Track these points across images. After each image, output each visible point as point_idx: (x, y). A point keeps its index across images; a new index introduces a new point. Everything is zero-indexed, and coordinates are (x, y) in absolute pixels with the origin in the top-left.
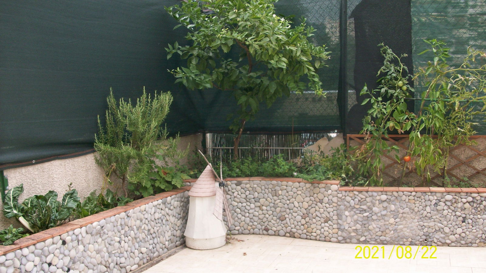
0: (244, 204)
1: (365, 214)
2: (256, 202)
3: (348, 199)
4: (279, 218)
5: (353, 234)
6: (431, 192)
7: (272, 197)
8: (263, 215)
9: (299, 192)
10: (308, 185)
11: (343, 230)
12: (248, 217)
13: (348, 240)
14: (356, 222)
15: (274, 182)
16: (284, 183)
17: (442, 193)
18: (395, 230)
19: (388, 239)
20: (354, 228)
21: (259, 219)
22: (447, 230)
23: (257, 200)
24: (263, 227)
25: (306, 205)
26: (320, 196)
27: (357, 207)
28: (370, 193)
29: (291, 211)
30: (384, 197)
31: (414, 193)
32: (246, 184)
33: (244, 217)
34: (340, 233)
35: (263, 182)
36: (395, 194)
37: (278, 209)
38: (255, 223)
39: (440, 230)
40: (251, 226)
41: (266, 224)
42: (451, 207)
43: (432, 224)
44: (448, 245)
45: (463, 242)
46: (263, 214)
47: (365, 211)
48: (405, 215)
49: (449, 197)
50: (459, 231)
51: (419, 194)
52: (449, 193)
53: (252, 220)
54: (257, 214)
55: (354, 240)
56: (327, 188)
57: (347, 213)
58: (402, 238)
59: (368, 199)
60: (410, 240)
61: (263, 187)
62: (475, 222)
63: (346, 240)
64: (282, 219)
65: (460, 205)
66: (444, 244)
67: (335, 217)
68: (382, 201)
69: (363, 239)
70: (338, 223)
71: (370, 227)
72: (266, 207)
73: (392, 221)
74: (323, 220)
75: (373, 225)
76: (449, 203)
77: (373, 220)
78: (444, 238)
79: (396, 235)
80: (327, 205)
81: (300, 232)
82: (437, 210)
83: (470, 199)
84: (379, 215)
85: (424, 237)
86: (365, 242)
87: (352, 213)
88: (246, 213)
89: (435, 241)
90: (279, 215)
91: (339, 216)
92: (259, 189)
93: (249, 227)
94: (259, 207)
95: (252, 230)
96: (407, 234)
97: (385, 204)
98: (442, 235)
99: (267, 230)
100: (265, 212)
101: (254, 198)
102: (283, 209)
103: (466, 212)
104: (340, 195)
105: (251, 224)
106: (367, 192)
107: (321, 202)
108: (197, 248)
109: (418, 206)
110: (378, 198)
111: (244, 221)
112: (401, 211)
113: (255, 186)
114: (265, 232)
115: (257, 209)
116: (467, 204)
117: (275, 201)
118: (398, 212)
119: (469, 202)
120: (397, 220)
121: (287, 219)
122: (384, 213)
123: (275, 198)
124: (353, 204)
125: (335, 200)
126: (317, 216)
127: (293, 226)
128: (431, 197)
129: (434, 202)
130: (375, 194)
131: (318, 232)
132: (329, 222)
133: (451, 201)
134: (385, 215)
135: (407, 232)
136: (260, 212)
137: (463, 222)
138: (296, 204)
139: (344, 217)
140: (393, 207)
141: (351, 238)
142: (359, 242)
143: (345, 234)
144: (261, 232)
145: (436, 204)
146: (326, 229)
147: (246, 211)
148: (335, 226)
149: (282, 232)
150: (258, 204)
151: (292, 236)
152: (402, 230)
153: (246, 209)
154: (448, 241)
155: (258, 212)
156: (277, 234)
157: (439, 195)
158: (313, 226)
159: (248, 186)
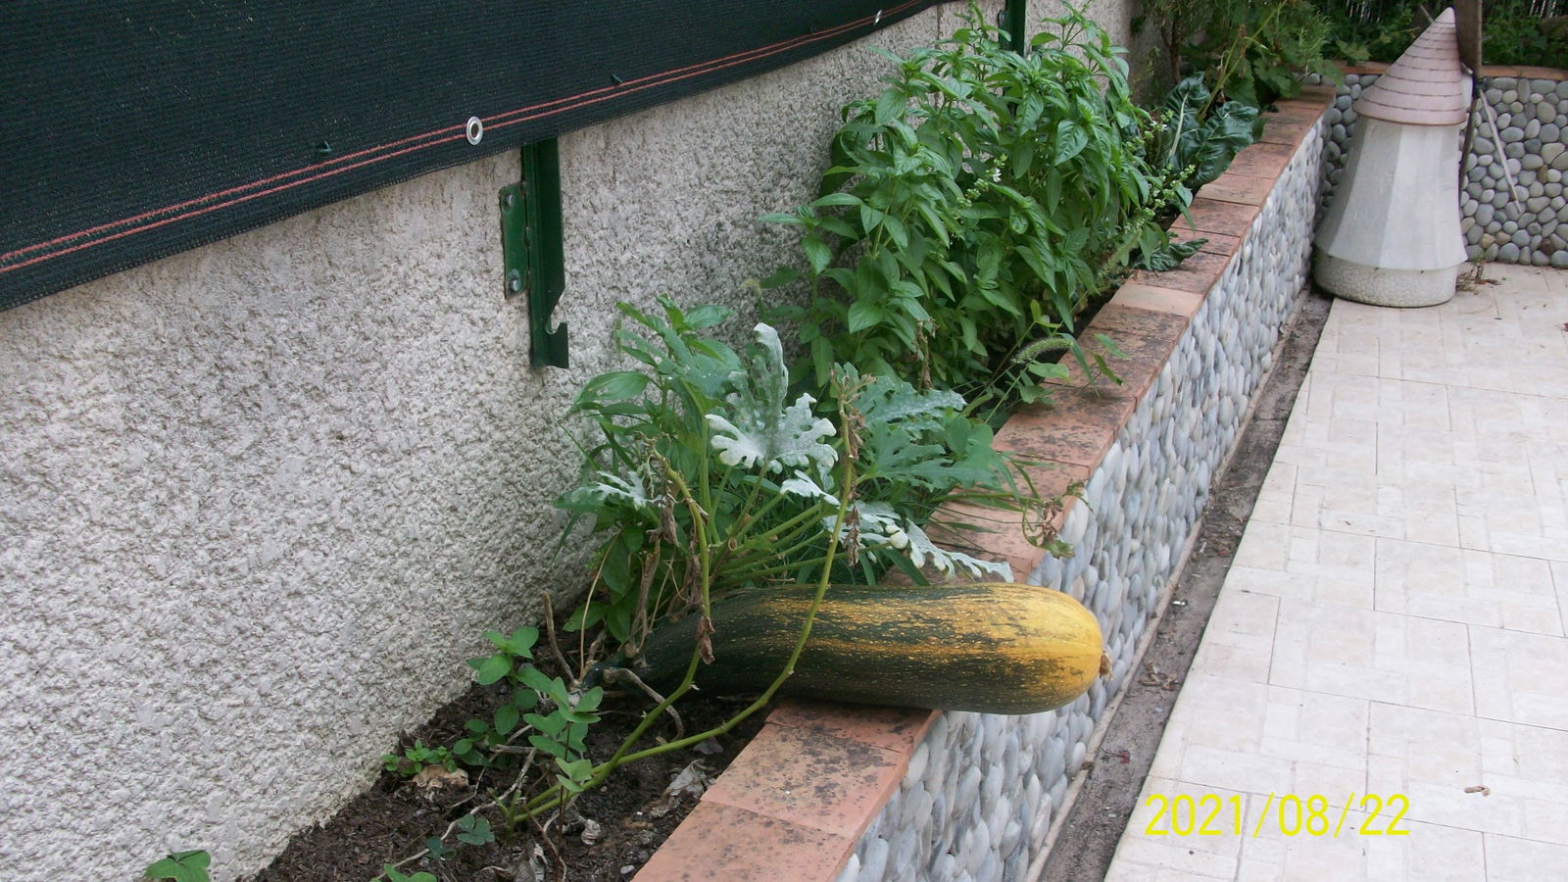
2: (1527, 151)
8: (1545, 200)
12: (1491, 203)
21: (1528, 211)
23: (1533, 147)
24: (1538, 239)
33: (1475, 203)
38: (1512, 226)
40: (1495, 234)
41: (1548, 230)
46: (1545, 194)
53: (1502, 215)
54: (1522, 193)
88: (1485, 188)
92: (1547, 111)
93: (1488, 239)
94: (1537, 170)
95: (1495, 247)
99: (1547, 249)
100: (1552, 188)
101: (1523, 140)
105: (1496, 226)
108: (1386, 301)
111: (1474, 216)
113: (1537, 97)
114: (1539, 256)
115: (1528, 177)
136: (1538, 188)
144: (1526, 257)
147: (1489, 181)
150: (1536, 161)
153: (1489, 174)
155: (1528, 187)
159: (1511, 95)
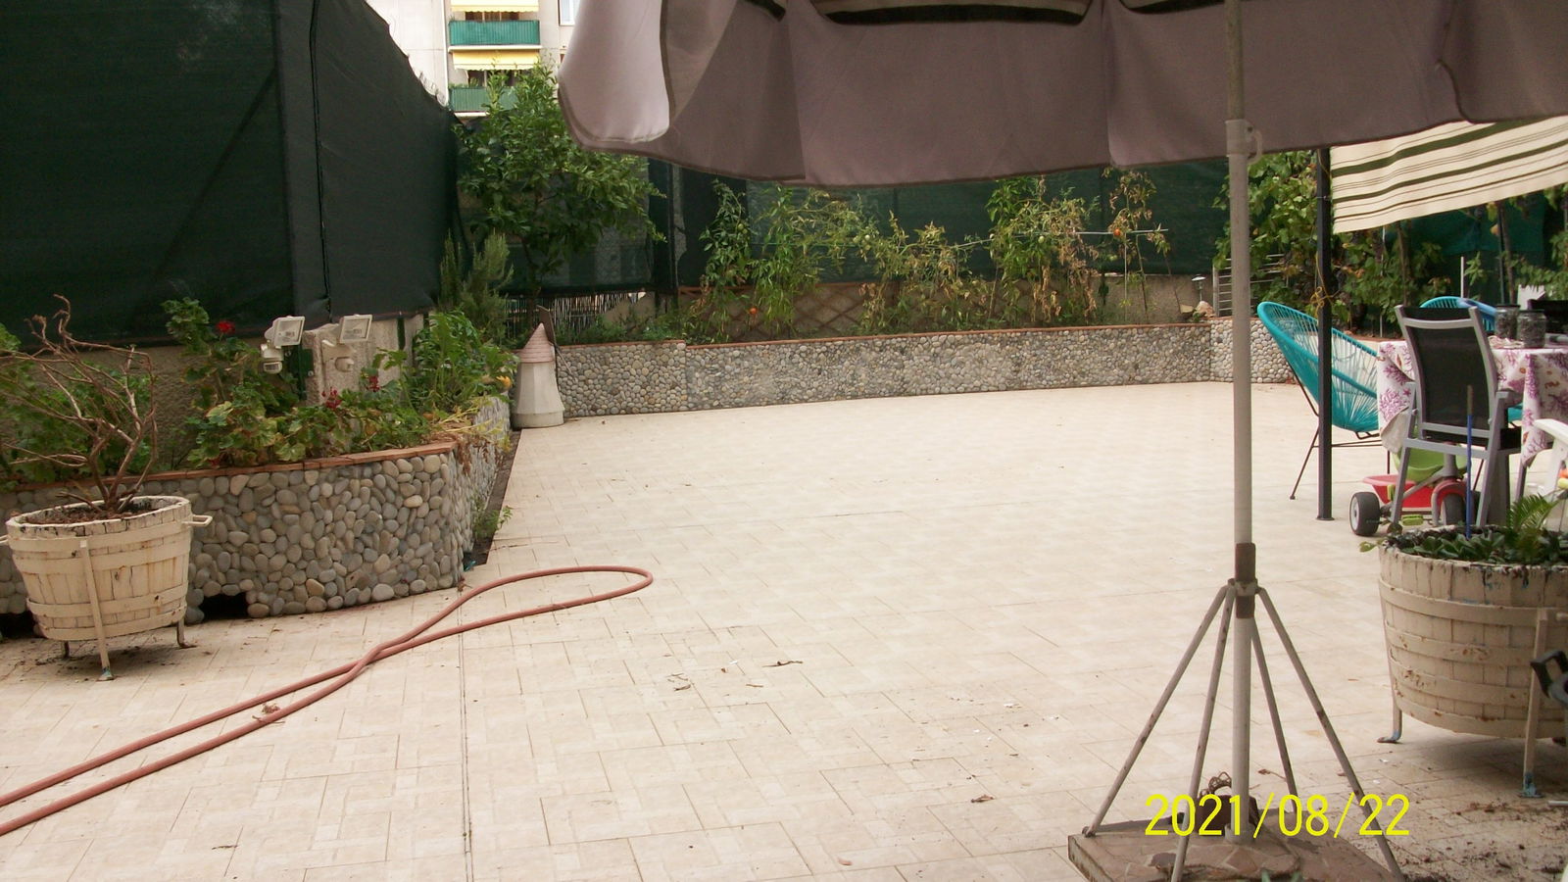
0: (566, 379)
1: (718, 374)
3: (698, 357)
4: (611, 393)
5: (705, 399)
6: (786, 344)
7: (599, 366)
8: (589, 391)
9: (637, 357)
10: (648, 347)
11: (693, 395)
12: (571, 395)
13: (700, 407)
14: (708, 384)
15: (603, 348)
16: (617, 347)
17: (797, 343)
18: (750, 390)
19: (743, 400)
20: (706, 391)
21: (584, 396)
22: (803, 384)
23: (581, 373)
25: (646, 371)
26: (665, 358)
27: (708, 366)
28: (722, 350)
29: (627, 381)
30: (736, 353)
31: (767, 346)
32: (567, 353)
33: (565, 396)
34: (690, 399)
35: (589, 349)
36: (748, 348)
37: (609, 381)
38: (579, 402)
39: (797, 385)
41: (593, 402)
42: (807, 359)
43: (788, 379)
44: (806, 401)
45: (820, 397)
46: (589, 389)
47: (717, 370)
48: (759, 371)
49: (803, 348)
50: (816, 384)
51: (773, 347)
52: (803, 343)
53: (575, 399)
54: (581, 389)
55: (707, 406)
56: (673, 348)
57: (697, 375)
58: (759, 398)
59: (721, 356)
60: (766, 399)
61: (588, 356)
62: (830, 374)
63: (698, 407)
64: (614, 393)
65: (815, 356)
66: (803, 401)
67: (683, 381)
68: (734, 358)
69: (716, 403)
70: (688, 387)
71: (724, 389)
72: (593, 379)
73: (746, 379)
74: (668, 386)
75: (726, 386)
76: (803, 355)
77: (726, 380)
78: (801, 394)
79: (752, 394)
80: (674, 368)
81: (639, 405)
82: (793, 364)
83: (824, 348)
84: (732, 373)
85: (781, 395)
86: (720, 407)
87: (703, 373)
88: (567, 390)
89: (793, 397)
90: (610, 388)
91: (688, 379)
92: (583, 358)
94: (584, 381)
96: (763, 393)
97: (738, 361)
98: (799, 391)
99: (594, 409)
100: (591, 386)
101: (577, 371)
102: (616, 380)
103: (821, 363)
104: (689, 354)
105: (574, 404)
106: (718, 348)
107: (666, 364)
108: (540, 425)
109: (772, 361)
110: (730, 354)
111: (566, 400)
112: (756, 367)
113: (579, 354)
115: (582, 384)
116: (822, 355)
117: (604, 371)
118: (752, 368)
119: (824, 352)
120: (752, 377)
121: (622, 392)
122: (737, 370)
123: (605, 367)
124: (703, 364)
125: (683, 360)
126: (660, 382)
127: (630, 399)
128: (785, 350)
129: (788, 354)
130: (727, 350)
131: (664, 401)
132: (677, 388)
133: (805, 352)
134: (739, 374)
135: (763, 391)
137: (819, 374)
138: (633, 372)
139: (694, 379)
140: (746, 363)
141: (703, 404)
142: (712, 407)
143: (695, 400)
145: (791, 357)
146: (673, 396)
147: (568, 387)
148: (684, 392)
149: (615, 410)
150: (583, 377)
151: (629, 411)
152: (757, 388)
153: (568, 384)
154: (806, 397)
155: (582, 387)
156: (608, 413)
157: (793, 346)
158: (656, 395)
159: (569, 355)
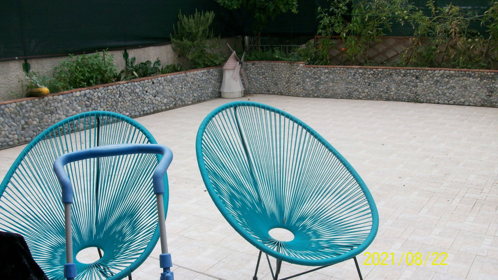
0: (257, 76)
1: (317, 81)
2: (263, 75)
3: (308, 71)
4: (275, 84)
5: (311, 92)
6: (351, 68)
7: (271, 72)
8: (267, 83)
9: (285, 69)
10: (289, 64)
11: (305, 90)
12: (259, 83)
13: (308, 96)
14: (312, 85)
15: (272, 63)
16: (277, 63)
17: (357, 68)
18: (333, 90)
19: (329, 95)
20: (311, 88)
21: (265, 85)
22: (360, 90)
23: (263, 74)
24: (267, 90)
25: (288, 76)
26: (294, 70)
27: (313, 76)
28: (319, 69)
29: (281, 80)
30: (326, 71)
31: (342, 69)
32: (258, 64)
33: (256, 84)
34: (304, 91)
35: (267, 63)
36: (332, 69)
37: (274, 79)
38: (263, 87)
39: (356, 90)
40: (260, 89)
41: (268, 88)
42: (362, 77)
43: (352, 86)
44: (361, 99)
45: (369, 97)
46: (267, 82)
47: (317, 79)
48: (337, 81)
49: (361, 71)
50: (367, 90)
51: (345, 69)
52: (360, 68)
53: (261, 86)
54: (263, 82)
55: (311, 96)
56: (298, 66)
57: (307, 80)
58: (336, 95)
59: (318, 72)
60: (341, 95)
61: (267, 66)
62: (375, 86)
63: (307, 96)
64: (276, 84)
65: (367, 76)
66: (359, 98)
67: (302, 83)
68: (325, 73)
69: (316, 95)
70: (303, 86)
71: (320, 88)
72: (268, 77)
73: (331, 84)
74: (296, 84)
75: (321, 87)
76: (361, 75)
77: (321, 84)
78: (358, 95)
79: (333, 93)
80: (298, 75)
81: (285, 92)
82: (355, 79)
83: (372, 72)
84: (324, 81)
85: (348, 94)
86: (317, 97)
87: (310, 80)
89: (354, 96)
90: (275, 82)
91: (304, 81)
92: (264, 68)
93: (259, 90)
95: (261, 91)
96: (339, 92)
97: (327, 75)
98: (358, 93)
99: (269, 91)
100: (267, 80)
101: (262, 73)
102: (277, 79)
103: (370, 80)
104: (304, 70)
105: (260, 88)
106: (318, 67)
107: (295, 74)
109: (344, 76)
110: (323, 71)
111: (257, 86)
112: (336, 79)
113: (262, 65)
114: (268, 92)
115: (264, 79)
116: (371, 75)
117: (273, 74)
118: (334, 79)
119: (372, 74)
120: (334, 84)
121: (279, 84)
122: (327, 80)
123: (273, 72)
124: (310, 75)
125: (301, 72)
126: (293, 82)
127: (282, 88)
128: (351, 71)
129: (353, 74)
130: (322, 69)
131: (294, 91)
132: (299, 85)
133: (361, 73)
134: (327, 81)
135: (339, 91)
136: (265, 81)
137: (369, 85)
138: (283, 75)
139: (306, 82)
140: (331, 76)
141: (310, 94)
142: (314, 97)
143: (306, 92)
144: (266, 93)
145: (354, 75)
146: (297, 89)
148: (302, 88)
149: (276, 92)
150: (264, 76)
151: (281, 94)
152: (336, 90)
153: (257, 79)
154: (361, 97)
155: (264, 81)
156: (274, 93)
157: (355, 69)
158: (291, 88)
159: (259, 65)
